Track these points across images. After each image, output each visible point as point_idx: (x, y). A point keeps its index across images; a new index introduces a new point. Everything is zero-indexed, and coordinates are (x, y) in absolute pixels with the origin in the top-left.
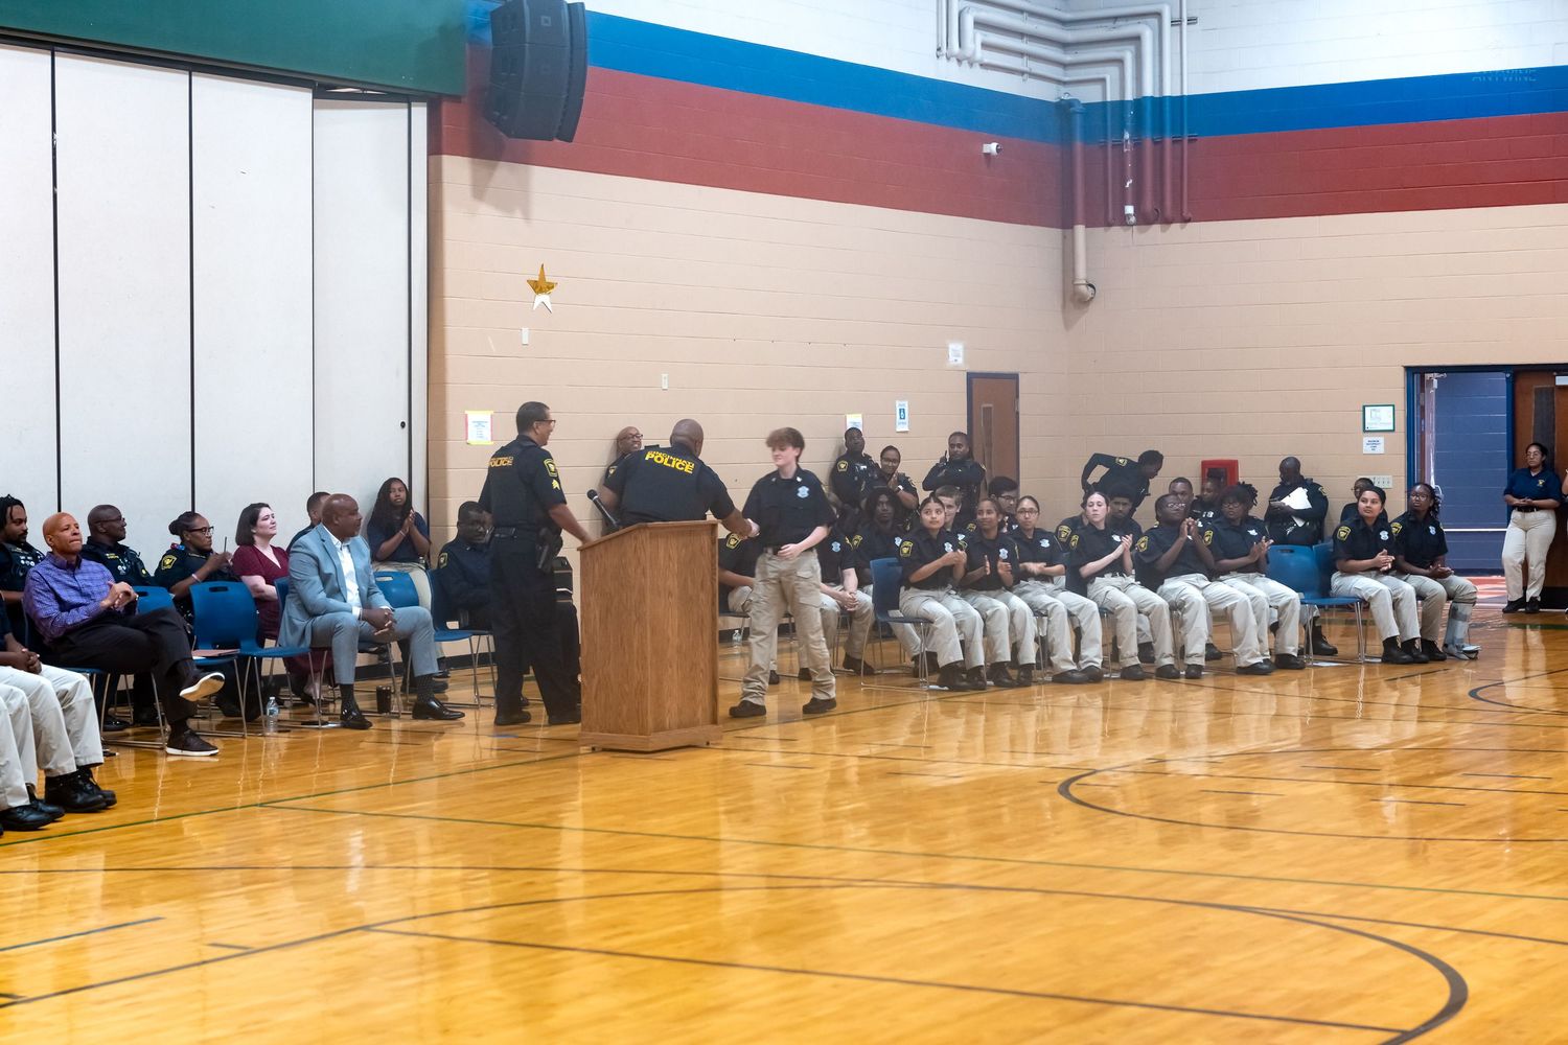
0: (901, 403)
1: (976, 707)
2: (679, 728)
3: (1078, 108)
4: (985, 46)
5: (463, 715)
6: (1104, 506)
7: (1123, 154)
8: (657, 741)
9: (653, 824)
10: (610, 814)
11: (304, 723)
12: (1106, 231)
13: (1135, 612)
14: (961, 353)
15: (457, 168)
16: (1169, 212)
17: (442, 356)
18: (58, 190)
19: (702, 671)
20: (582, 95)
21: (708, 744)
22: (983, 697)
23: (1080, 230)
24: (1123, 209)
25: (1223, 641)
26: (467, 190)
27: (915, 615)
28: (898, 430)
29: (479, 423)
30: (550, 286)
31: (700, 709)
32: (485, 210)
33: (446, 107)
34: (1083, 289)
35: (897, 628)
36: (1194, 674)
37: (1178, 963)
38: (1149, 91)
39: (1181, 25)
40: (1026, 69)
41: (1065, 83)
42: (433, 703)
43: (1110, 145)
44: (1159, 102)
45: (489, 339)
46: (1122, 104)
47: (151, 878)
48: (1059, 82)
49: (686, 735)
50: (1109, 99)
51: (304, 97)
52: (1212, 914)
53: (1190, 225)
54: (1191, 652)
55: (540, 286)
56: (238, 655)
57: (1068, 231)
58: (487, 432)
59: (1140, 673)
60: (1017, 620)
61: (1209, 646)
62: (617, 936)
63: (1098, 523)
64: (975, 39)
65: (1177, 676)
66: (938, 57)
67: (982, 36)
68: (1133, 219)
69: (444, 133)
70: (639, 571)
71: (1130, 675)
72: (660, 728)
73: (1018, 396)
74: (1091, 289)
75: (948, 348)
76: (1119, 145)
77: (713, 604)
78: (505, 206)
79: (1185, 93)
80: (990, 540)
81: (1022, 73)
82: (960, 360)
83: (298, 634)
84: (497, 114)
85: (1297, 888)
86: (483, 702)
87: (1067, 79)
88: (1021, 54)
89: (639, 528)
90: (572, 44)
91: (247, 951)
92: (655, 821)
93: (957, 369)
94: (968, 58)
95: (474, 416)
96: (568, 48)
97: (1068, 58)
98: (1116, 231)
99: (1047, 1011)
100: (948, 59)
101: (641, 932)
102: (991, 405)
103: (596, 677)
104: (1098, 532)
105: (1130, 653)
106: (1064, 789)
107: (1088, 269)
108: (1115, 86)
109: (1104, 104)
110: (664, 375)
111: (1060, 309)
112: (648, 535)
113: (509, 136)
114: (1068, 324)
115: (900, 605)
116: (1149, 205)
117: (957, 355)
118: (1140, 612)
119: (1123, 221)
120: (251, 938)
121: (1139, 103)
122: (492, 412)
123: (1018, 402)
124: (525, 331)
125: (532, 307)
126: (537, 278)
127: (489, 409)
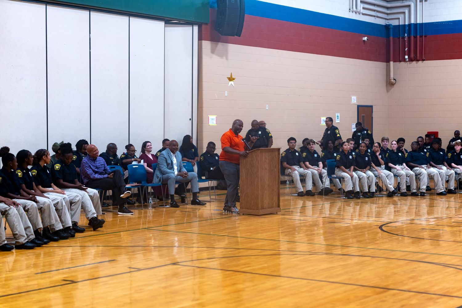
0: (338, 114)
1: (357, 204)
2: (268, 208)
3: (391, 27)
4: (364, 8)
5: (206, 204)
6: (396, 145)
7: (405, 41)
8: (262, 212)
9: (259, 236)
10: (247, 233)
11: (160, 206)
12: (399, 63)
13: (405, 176)
14: (356, 100)
15: (207, 45)
16: (418, 58)
17: (202, 99)
18: (91, 51)
19: (275, 192)
20: (243, 23)
21: (277, 213)
22: (359, 201)
23: (392, 63)
24: (404, 57)
25: (432, 185)
26: (210, 51)
27: (339, 176)
28: (337, 122)
29: (212, 119)
30: (234, 79)
31: (275, 203)
32: (215, 56)
33: (203, 26)
34: (392, 80)
35: (334, 180)
36: (423, 195)
37: (410, 278)
38: (413, 22)
39: (422, 2)
40: (376, 15)
41: (388, 19)
42: (197, 200)
43: (401, 38)
44: (416, 25)
45: (216, 94)
46: (405, 25)
47: (113, 249)
48: (386, 19)
49: (270, 211)
50: (401, 24)
51: (162, 24)
52: (422, 264)
53: (424, 61)
54: (421, 188)
55: (231, 79)
56: (141, 186)
57: (388, 63)
58: (215, 122)
59: (406, 194)
60: (370, 178)
61: (427, 187)
62: (246, 267)
63: (394, 150)
64: (360, 6)
65: (418, 195)
66: (349, 12)
67: (362, 5)
68: (407, 60)
69: (203, 34)
70: (257, 162)
71: (403, 195)
72: (263, 208)
73: (372, 112)
74: (395, 81)
75: (351, 98)
76: (404, 38)
77: (279, 172)
78: (221, 55)
79: (424, 22)
80: (362, 155)
81: (375, 16)
82: (355, 102)
83: (159, 179)
84: (218, 28)
85: (448, 257)
86: (212, 200)
87: (388, 18)
88: (374, 11)
89: (257, 150)
90: (240, 8)
91: (139, 270)
92: (260, 235)
93: (354, 104)
94: (358, 12)
95: (211, 117)
96: (239, 9)
97: (389, 12)
98: (403, 63)
99: (369, 291)
100: (352, 12)
101: (253, 266)
102: (364, 115)
103: (244, 193)
104: (394, 152)
105: (404, 188)
106: (381, 227)
107: (394, 75)
108: (402, 20)
109: (399, 25)
110: (267, 105)
111: (385, 86)
112: (260, 151)
113: (222, 35)
114: (388, 91)
116: (412, 56)
117: (354, 100)
118: (407, 176)
119: (404, 60)
120: (140, 266)
121: (410, 25)
122: (216, 116)
123: (372, 114)
124: (226, 92)
125: (228, 85)
126: (230, 77)
127: (215, 115)
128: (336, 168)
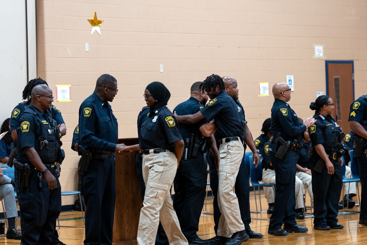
0: (290, 76)
14: (322, 51)
17: (44, 58)
27: (269, 183)
29: (63, 91)
30: (100, 22)
45: (68, 49)
55: (95, 22)
58: (68, 96)
73: (353, 72)
75: (314, 49)
82: (321, 55)
93: (320, 59)
95: (60, 88)
102: (339, 77)
110: (161, 65)
115: (263, 178)
117: (319, 52)
122: (70, 86)
123: (353, 75)
124: (87, 45)
125: (91, 32)
126: (92, 18)
127: (69, 84)
128: (264, 169)
